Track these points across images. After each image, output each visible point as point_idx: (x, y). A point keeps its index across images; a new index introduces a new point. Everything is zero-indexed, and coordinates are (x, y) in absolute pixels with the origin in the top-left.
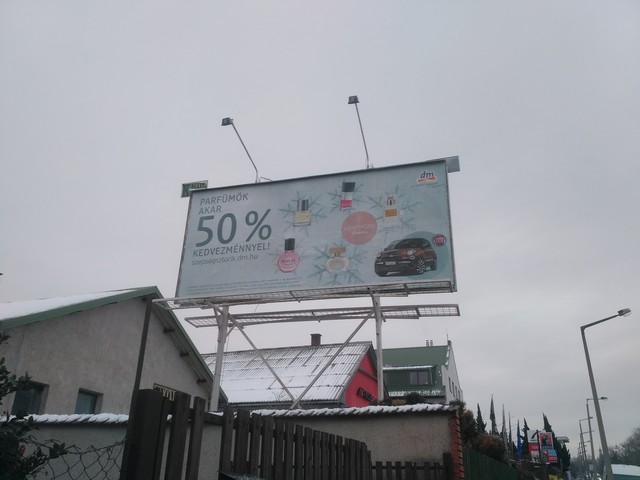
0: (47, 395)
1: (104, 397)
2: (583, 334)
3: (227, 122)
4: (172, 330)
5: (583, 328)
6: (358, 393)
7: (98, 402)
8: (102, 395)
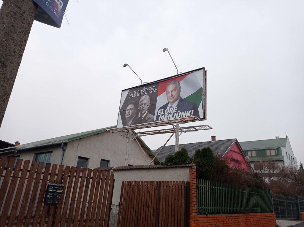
0: (89, 161)
1: (111, 161)
3: (125, 65)
7: (109, 163)
8: (110, 161)
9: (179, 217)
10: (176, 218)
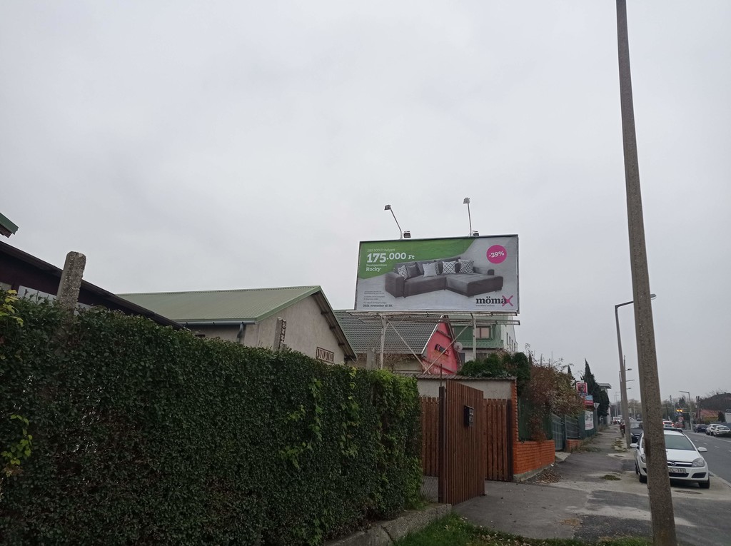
2: (616, 311)
3: (388, 208)
4: (327, 313)
5: (617, 307)
6: (436, 349)
9: (499, 444)
10: (495, 445)
